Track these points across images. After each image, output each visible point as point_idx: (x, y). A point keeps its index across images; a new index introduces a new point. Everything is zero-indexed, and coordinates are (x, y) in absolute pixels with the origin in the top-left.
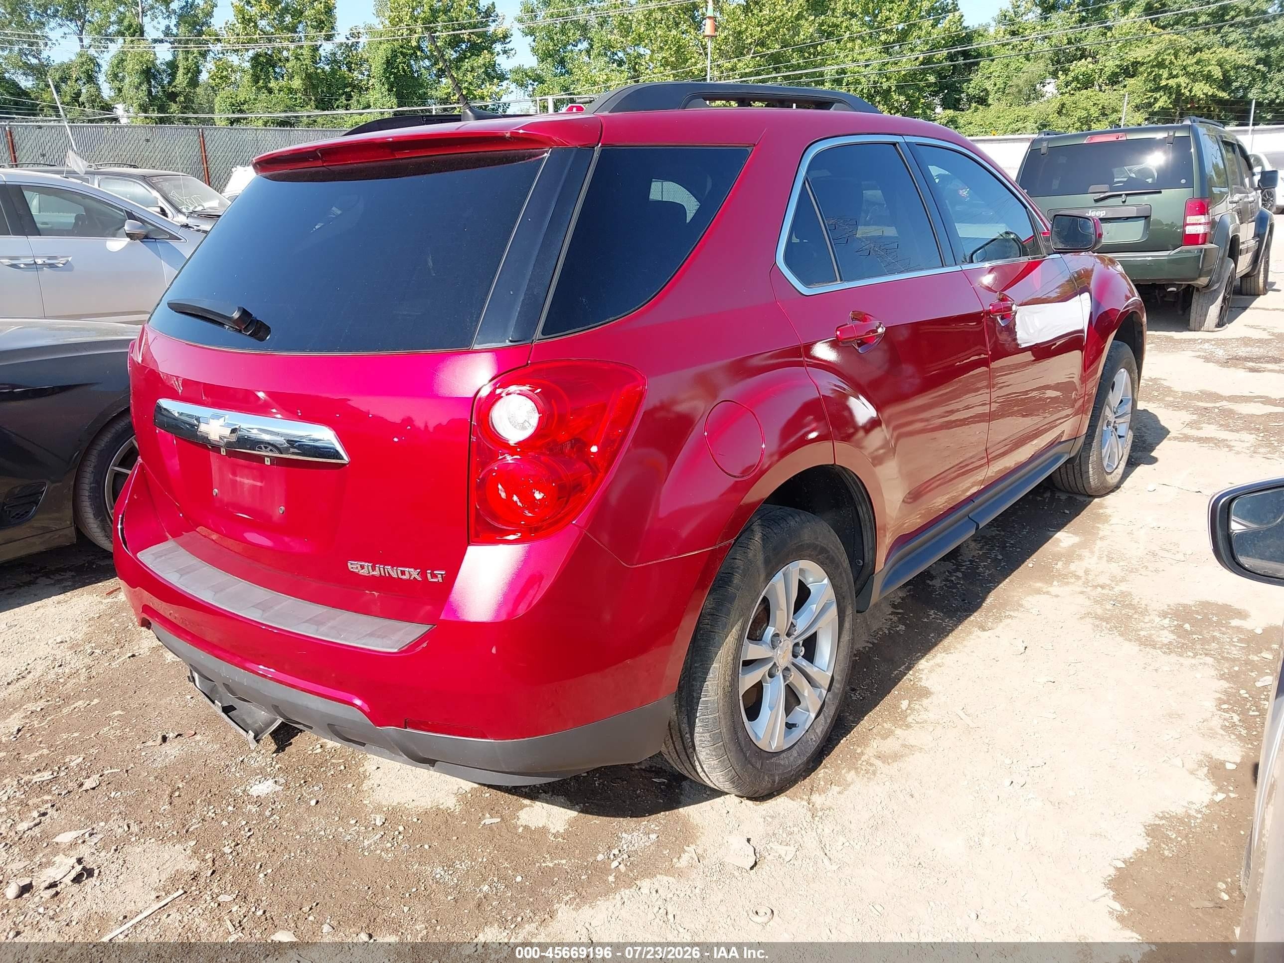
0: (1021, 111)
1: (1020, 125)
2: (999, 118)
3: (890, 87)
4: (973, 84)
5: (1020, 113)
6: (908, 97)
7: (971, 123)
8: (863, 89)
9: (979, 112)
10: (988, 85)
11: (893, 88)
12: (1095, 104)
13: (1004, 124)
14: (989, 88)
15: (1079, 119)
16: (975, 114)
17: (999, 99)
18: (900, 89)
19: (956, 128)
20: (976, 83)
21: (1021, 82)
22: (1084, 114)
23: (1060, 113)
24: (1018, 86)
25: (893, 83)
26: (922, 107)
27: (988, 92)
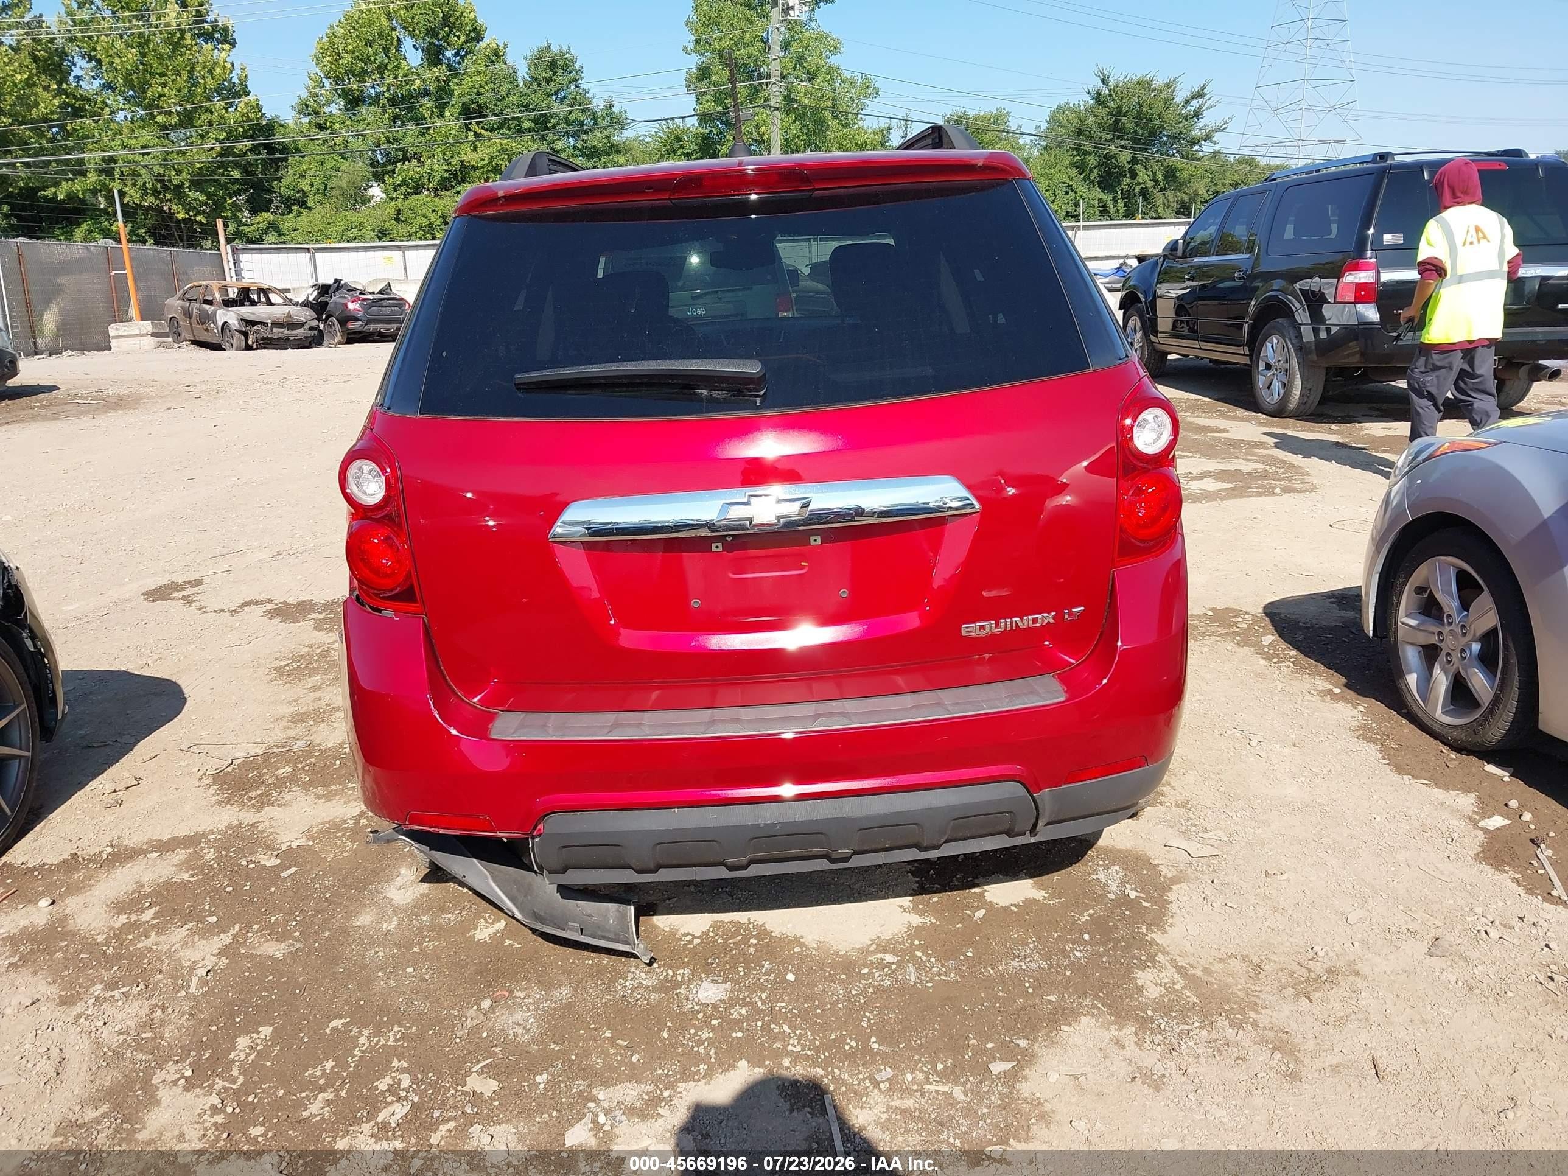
0: (352, 217)
1: (356, 233)
2: (329, 224)
3: (183, 184)
4: (284, 183)
5: (354, 219)
6: (209, 196)
7: (296, 230)
8: (145, 183)
9: (303, 216)
10: (304, 185)
11: (187, 185)
12: (433, 211)
13: (337, 231)
14: (305, 189)
15: (421, 227)
16: (299, 219)
17: (320, 202)
18: (196, 184)
19: (280, 235)
20: (287, 183)
21: (343, 183)
22: (425, 222)
23: (398, 220)
24: (340, 187)
25: (185, 176)
26: (230, 209)
27: (305, 193)
